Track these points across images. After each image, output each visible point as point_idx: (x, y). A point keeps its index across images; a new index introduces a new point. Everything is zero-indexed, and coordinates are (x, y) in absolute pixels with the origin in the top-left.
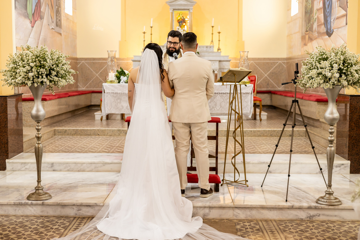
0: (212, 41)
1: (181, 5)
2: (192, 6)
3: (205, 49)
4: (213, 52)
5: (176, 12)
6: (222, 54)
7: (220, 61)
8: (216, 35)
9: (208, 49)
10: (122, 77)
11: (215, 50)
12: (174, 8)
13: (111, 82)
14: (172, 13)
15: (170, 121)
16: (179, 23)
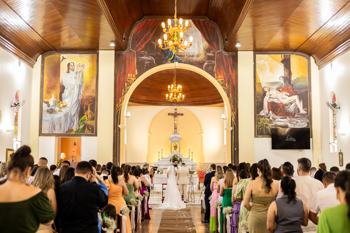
0: (189, 156)
1: (175, 140)
2: (180, 140)
3: (186, 159)
4: (190, 161)
5: (173, 143)
6: (194, 162)
7: (192, 165)
8: (191, 153)
9: (187, 159)
10: (159, 173)
11: (191, 160)
12: (172, 141)
13: (156, 174)
14: (171, 143)
15: (178, 184)
16: (174, 147)
